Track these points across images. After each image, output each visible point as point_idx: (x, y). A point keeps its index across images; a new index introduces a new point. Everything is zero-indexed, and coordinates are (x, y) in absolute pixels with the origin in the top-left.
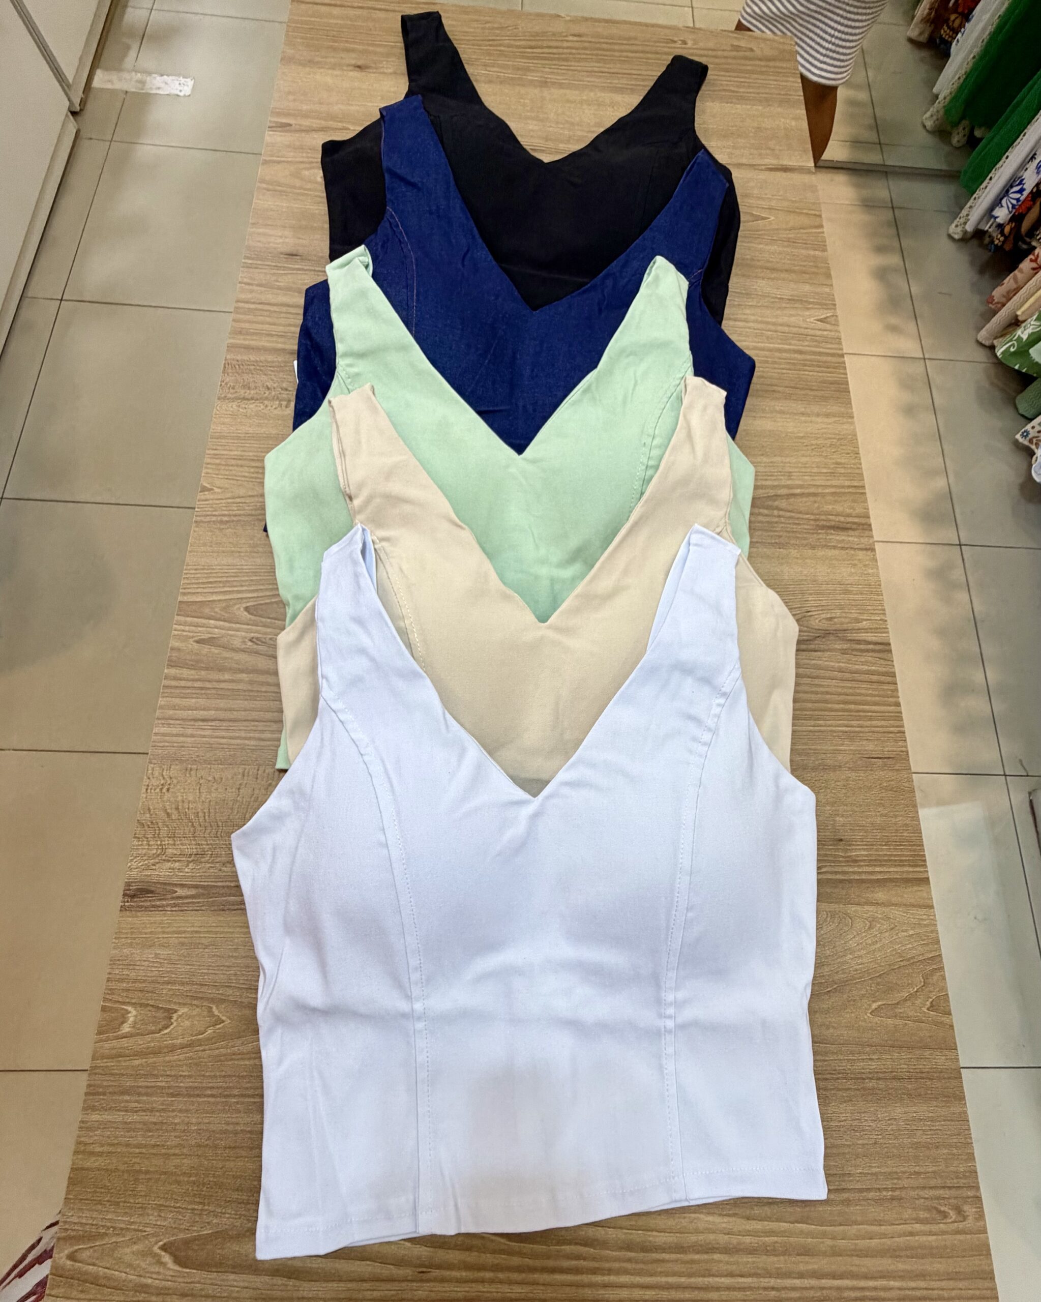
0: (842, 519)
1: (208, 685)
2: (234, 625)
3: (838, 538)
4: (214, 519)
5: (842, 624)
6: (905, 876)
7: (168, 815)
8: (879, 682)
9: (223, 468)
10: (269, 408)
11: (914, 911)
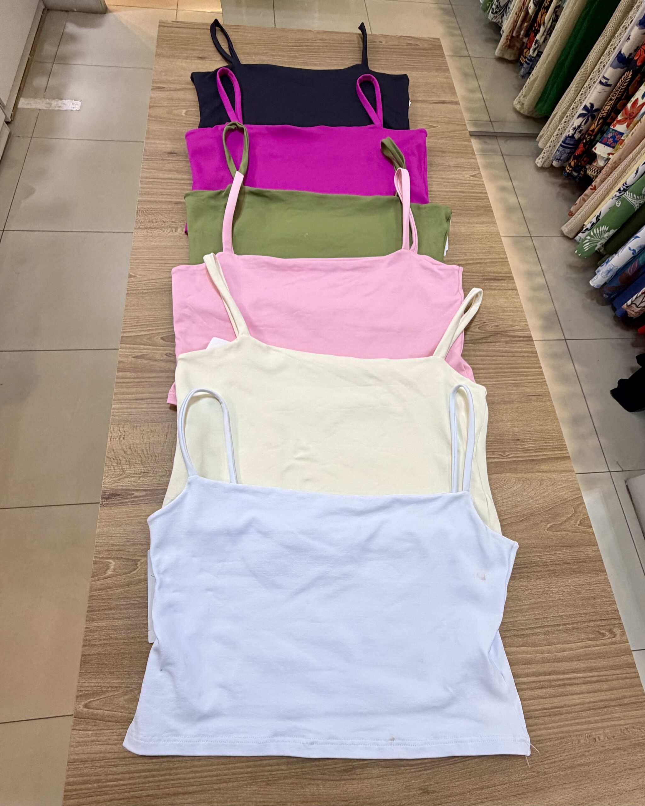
0: (497, 275)
1: (143, 380)
2: (155, 347)
3: (496, 284)
4: (138, 291)
5: (504, 328)
6: (556, 456)
7: (125, 452)
8: (528, 357)
9: (141, 264)
10: (165, 232)
11: (564, 474)
